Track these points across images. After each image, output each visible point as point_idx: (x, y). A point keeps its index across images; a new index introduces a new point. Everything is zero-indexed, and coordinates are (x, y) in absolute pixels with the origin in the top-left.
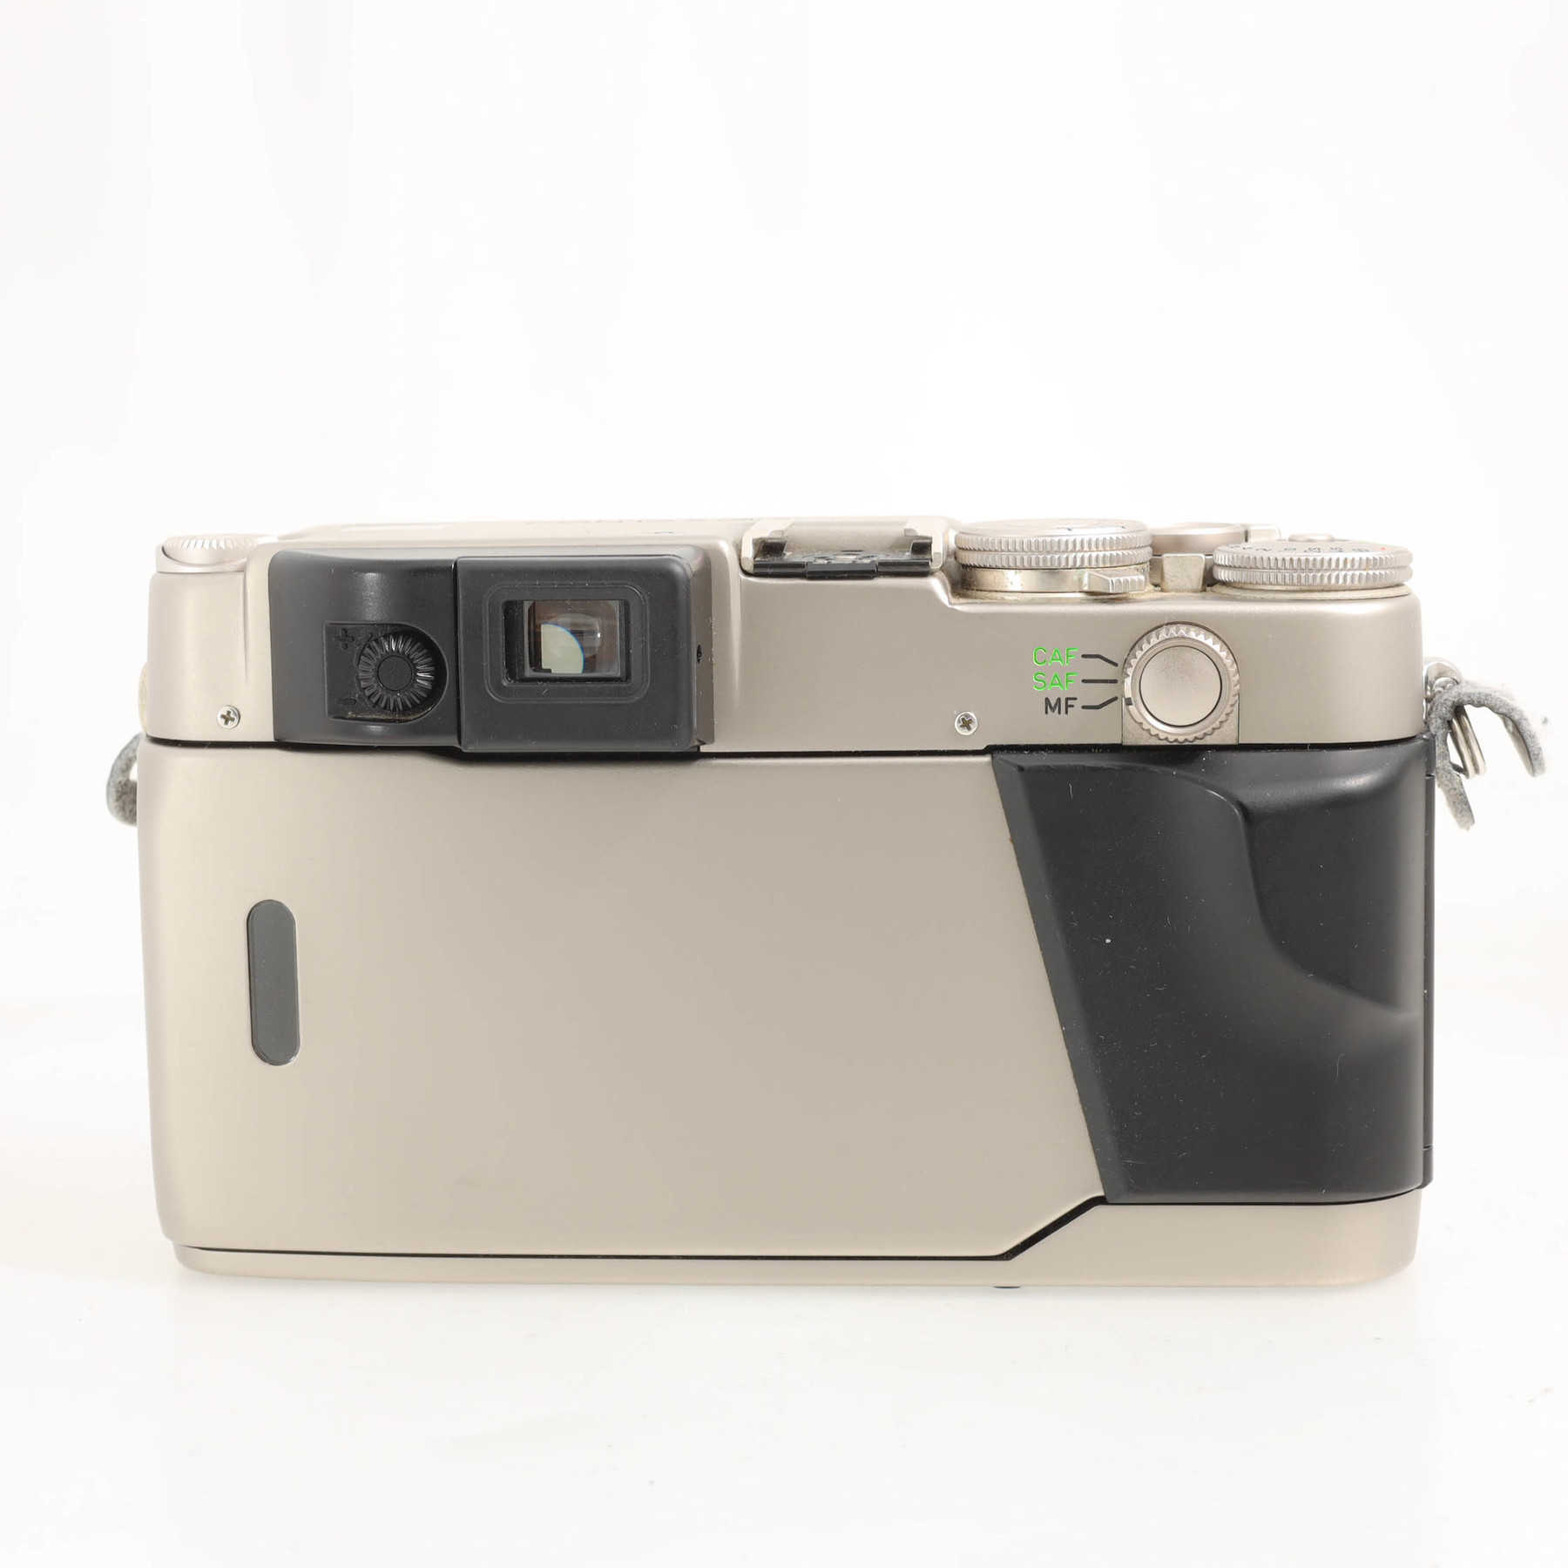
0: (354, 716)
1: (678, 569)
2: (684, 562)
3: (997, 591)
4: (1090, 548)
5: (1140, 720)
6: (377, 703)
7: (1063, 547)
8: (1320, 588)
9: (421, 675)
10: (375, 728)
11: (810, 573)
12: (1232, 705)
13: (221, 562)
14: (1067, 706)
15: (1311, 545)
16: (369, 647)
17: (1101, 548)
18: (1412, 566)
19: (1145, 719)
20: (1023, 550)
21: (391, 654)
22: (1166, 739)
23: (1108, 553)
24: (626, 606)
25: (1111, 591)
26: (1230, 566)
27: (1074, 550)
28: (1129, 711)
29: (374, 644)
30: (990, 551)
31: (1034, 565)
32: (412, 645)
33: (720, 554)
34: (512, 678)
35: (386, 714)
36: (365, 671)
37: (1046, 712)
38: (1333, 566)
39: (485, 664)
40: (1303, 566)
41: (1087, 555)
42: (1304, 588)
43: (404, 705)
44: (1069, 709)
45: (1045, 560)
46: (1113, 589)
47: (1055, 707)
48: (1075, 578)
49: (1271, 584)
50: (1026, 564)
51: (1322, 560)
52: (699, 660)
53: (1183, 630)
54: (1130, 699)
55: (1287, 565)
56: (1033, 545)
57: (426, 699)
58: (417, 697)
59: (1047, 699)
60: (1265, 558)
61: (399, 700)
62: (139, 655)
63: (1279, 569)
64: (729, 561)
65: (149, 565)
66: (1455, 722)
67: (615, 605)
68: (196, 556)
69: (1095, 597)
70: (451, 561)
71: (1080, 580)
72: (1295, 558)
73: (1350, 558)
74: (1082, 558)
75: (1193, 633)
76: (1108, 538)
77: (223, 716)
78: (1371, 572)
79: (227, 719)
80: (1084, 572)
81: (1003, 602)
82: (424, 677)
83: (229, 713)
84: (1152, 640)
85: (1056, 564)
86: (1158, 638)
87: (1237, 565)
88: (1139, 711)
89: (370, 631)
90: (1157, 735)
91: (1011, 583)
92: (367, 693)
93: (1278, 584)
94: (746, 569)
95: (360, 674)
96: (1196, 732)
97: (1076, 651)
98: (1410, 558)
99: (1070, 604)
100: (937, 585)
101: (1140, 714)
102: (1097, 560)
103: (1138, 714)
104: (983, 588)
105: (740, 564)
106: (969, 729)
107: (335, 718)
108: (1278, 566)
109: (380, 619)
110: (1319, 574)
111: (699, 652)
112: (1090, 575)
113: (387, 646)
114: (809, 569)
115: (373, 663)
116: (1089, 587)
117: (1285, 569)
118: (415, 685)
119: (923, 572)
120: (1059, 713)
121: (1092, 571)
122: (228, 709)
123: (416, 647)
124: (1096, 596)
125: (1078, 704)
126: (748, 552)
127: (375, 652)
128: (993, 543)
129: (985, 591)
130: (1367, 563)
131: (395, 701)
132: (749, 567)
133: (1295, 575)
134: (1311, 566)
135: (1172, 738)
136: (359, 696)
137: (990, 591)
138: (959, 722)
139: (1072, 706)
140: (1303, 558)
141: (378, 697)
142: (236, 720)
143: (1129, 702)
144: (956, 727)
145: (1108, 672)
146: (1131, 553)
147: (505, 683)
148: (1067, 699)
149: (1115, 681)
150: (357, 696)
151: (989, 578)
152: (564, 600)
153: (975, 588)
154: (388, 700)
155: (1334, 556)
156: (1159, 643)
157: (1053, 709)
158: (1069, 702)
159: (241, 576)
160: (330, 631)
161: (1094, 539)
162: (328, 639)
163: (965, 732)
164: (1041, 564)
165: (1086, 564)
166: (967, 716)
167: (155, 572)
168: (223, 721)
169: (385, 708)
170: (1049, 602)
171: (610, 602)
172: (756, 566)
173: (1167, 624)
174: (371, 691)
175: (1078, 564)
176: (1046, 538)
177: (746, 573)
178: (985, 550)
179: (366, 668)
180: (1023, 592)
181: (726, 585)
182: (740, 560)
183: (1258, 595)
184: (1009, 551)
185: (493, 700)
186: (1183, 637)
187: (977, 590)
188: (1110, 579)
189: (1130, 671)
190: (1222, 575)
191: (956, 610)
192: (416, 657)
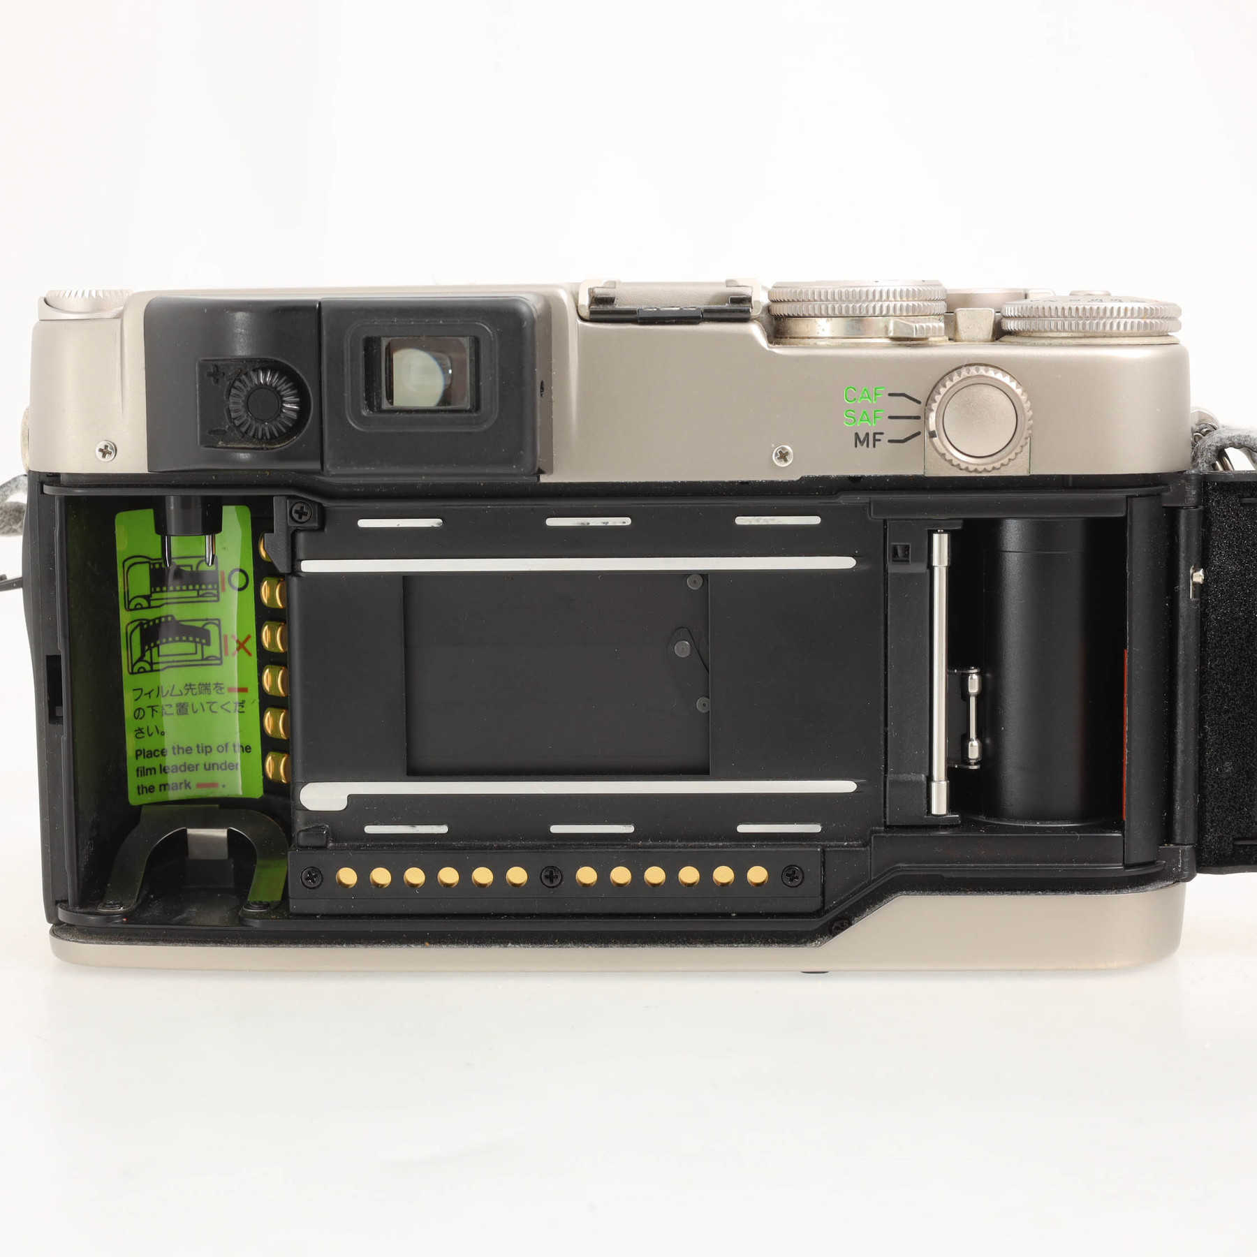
0: (224, 445)
1: (524, 309)
2: (530, 303)
3: (809, 338)
4: (894, 297)
5: (943, 451)
6: (246, 432)
7: (871, 297)
8: (1102, 335)
9: (288, 406)
10: (244, 456)
11: (641, 318)
12: (1026, 438)
13: (99, 310)
14: (875, 440)
15: (1091, 298)
16: (240, 381)
17: (904, 299)
18: (1180, 319)
19: (947, 450)
20: (834, 300)
21: (260, 386)
22: (967, 469)
23: (911, 304)
24: (476, 342)
25: (915, 336)
26: (1019, 317)
27: (880, 300)
28: (933, 444)
29: (244, 377)
30: (803, 301)
31: (844, 313)
32: (279, 378)
33: (559, 301)
34: (370, 410)
35: (254, 444)
36: (236, 403)
37: (856, 446)
38: (1115, 314)
39: (346, 395)
40: (1088, 314)
41: (892, 305)
42: (1088, 335)
43: (272, 434)
44: (877, 443)
45: (854, 308)
46: (916, 334)
47: (864, 442)
48: (882, 325)
49: (1058, 331)
50: (837, 312)
51: (1105, 309)
52: (541, 395)
53: (982, 370)
54: (934, 432)
55: (1074, 314)
56: (843, 294)
57: (292, 428)
58: (283, 426)
59: (857, 434)
60: (1053, 308)
61: (266, 428)
62: (22, 400)
63: (1066, 317)
64: (567, 308)
65: (32, 315)
66: (1217, 462)
67: (466, 342)
68: (76, 306)
69: (899, 343)
70: (315, 301)
71: (886, 328)
72: (1081, 308)
73: (1130, 307)
74: (888, 308)
75: (991, 373)
76: (910, 289)
77: (101, 450)
78: (1148, 321)
79: (104, 452)
80: (889, 320)
81: (816, 347)
82: (290, 406)
83: (106, 447)
84: (954, 378)
85: (865, 312)
86: (960, 376)
87: (1026, 315)
88: (942, 442)
89: (239, 367)
90: (959, 465)
91: (823, 330)
92: (237, 423)
93: (1064, 331)
94: (581, 315)
95: (231, 406)
96: (993, 462)
97: (883, 390)
98: (1179, 311)
99: (876, 347)
100: (755, 330)
101: (943, 445)
102: (901, 309)
103: (942, 447)
104: (796, 336)
105: (577, 311)
106: (786, 461)
107: (206, 447)
108: (1064, 314)
109: (250, 354)
110: (1102, 322)
111: (542, 388)
112: (896, 323)
113: (256, 380)
114: (641, 315)
115: (243, 395)
116: (894, 333)
117: (1072, 317)
118: (282, 416)
119: (744, 319)
120: (868, 446)
121: (897, 319)
122: (105, 443)
123: (283, 380)
124: (900, 341)
125: (884, 438)
126: (584, 300)
127: (245, 385)
128: (807, 294)
129: (797, 338)
130: (1145, 312)
131: (263, 429)
132: (585, 313)
133: (1081, 322)
134: (1094, 314)
135: (972, 468)
136: (229, 427)
137: (803, 338)
138: (776, 454)
139: (880, 440)
140: (1088, 307)
141: (247, 425)
142: (113, 455)
143: (932, 435)
144: (774, 459)
145: (913, 409)
146: (929, 304)
147: (364, 413)
148: (875, 434)
149: (918, 418)
150: (227, 426)
151: (802, 327)
152: (419, 336)
153: (788, 336)
154: (256, 430)
155: (1116, 305)
156: (961, 381)
157: (862, 443)
158: (876, 438)
159: (118, 321)
160: (203, 366)
161: (898, 290)
162: (201, 375)
163: (782, 464)
164: (851, 313)
165: (891, 312)
166: (783, 449)
167: (38, 320)
168: (101, 454)
169: (254, 436)
170: (858, 346)
171: (461, 339)
172: (592, 313)
173: (966, 366)
174: (241, 421)
175: (884, 313)
176: (856, 289)
177: (582, 319)
178: (798, 301)
179: (236, 399)
180: (832, 338)
181: (564, 328)
182: (577, 307)
183: (1047, 342)
184: (821, 300)
185: (354, 429)
186: (983, 376)
187: (790, 338)
188: (913, 325)
189: (934, 406)
190: (1010, 325)
191: (774, 353)
192: (283, 389)
